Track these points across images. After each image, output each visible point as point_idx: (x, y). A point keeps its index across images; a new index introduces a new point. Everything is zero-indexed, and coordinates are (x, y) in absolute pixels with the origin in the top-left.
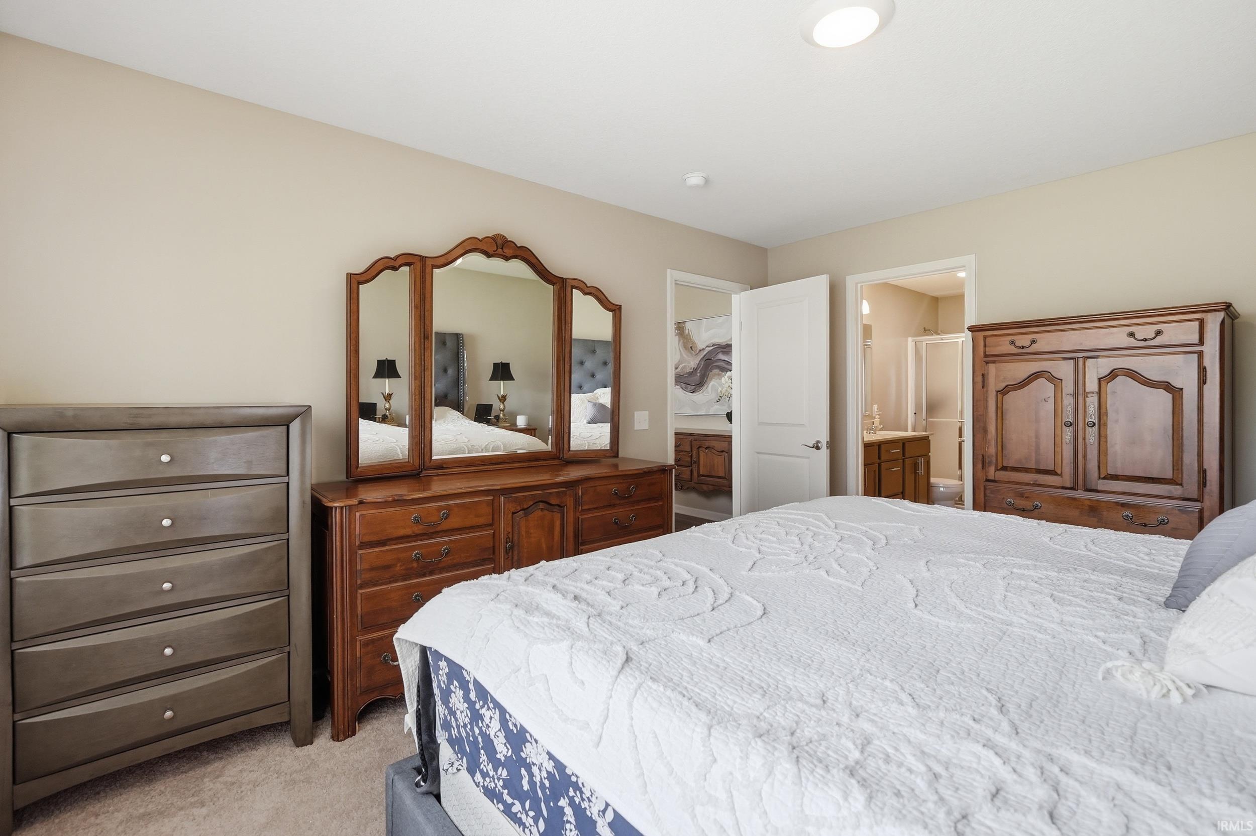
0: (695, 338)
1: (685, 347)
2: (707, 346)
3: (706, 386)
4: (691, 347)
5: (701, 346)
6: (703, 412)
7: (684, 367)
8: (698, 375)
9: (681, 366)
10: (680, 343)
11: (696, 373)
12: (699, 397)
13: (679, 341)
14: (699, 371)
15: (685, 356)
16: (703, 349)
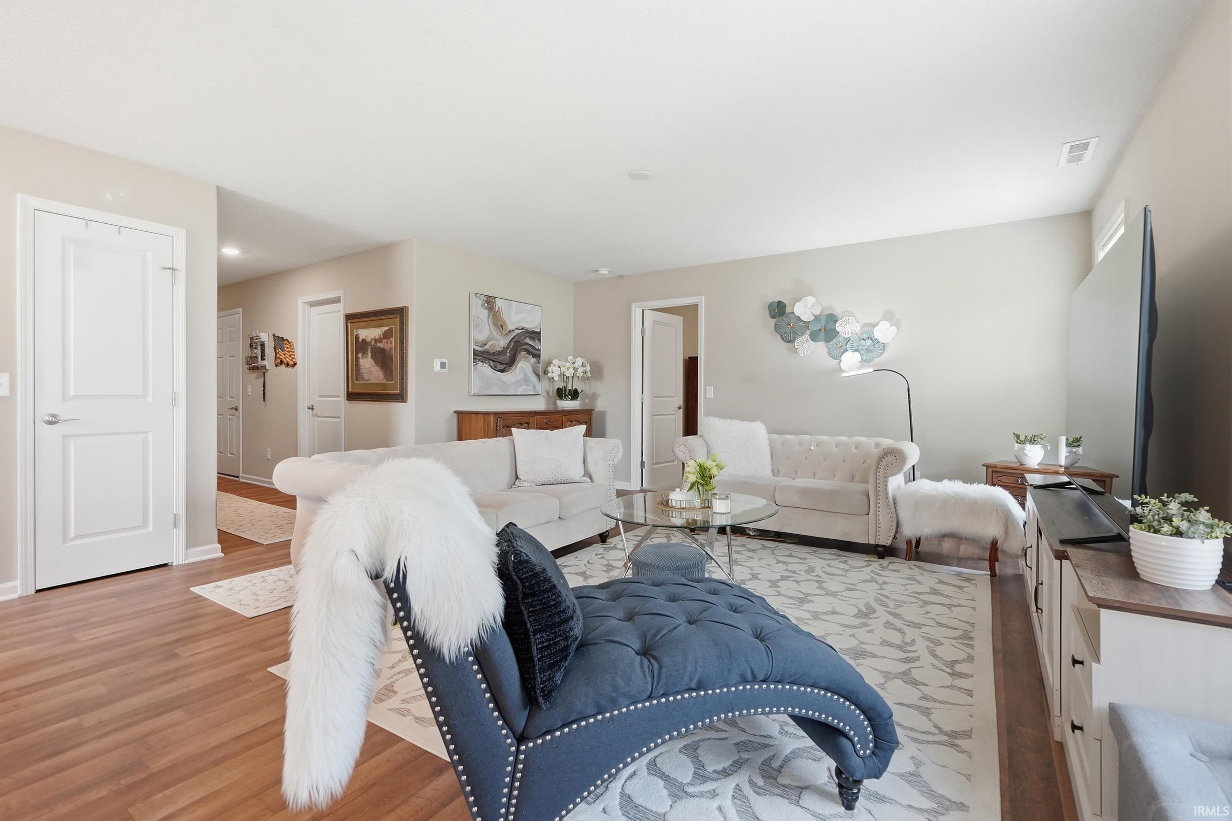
0: (505, 316)
1: (495, 324)
2: (517, 329)
3: (514, 367)
4: (502, 326)
5: (511, 327)
6: (512, 392)
7: (493, 345)
8: (508, 355)
9: (490, 343)
10: (490, 318)
11: (506, 352)
12: (506, 377)
13: (489, 316)
14: (508, 351)
15: (495, 334)
16: (513, 330)
